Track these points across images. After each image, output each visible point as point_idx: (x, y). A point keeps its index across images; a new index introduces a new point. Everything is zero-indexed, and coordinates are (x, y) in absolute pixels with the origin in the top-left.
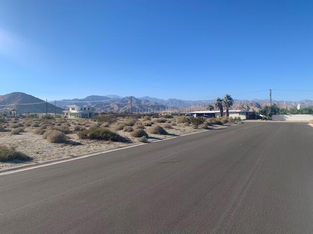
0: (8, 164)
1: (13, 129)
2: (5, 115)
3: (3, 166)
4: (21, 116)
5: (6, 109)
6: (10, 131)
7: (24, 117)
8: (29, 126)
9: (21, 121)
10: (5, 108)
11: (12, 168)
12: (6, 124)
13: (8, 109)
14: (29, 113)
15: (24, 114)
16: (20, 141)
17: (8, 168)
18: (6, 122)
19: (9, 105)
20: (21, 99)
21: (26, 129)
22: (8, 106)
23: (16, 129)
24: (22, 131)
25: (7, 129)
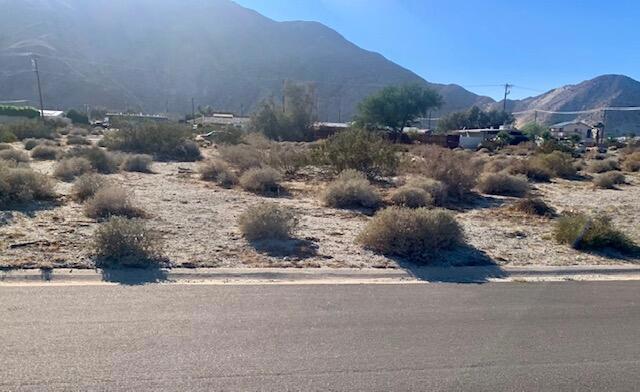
0: (590, 257)
1: (596, 175)
2: (576, 139)
3: (580, 260)
4: (613, 142)
5: (578, 124)
6: (590, 179)
7: (620, 146)
8: (634, 170)
9: (614, 156)
10: (575, 121)
11: (601, 267)
12: (580, 160)
13: (583, 122)
14: (633, 136)
15: (620, 139)
16: (617, 205)
17: (590, 267)
18: (579, 156)
19: (587, 112)
20: (618, 94)
21: (628, 178)
22: (584, 116)
23: (607, 174)
24: (620, 181)
25: (582, 173)
